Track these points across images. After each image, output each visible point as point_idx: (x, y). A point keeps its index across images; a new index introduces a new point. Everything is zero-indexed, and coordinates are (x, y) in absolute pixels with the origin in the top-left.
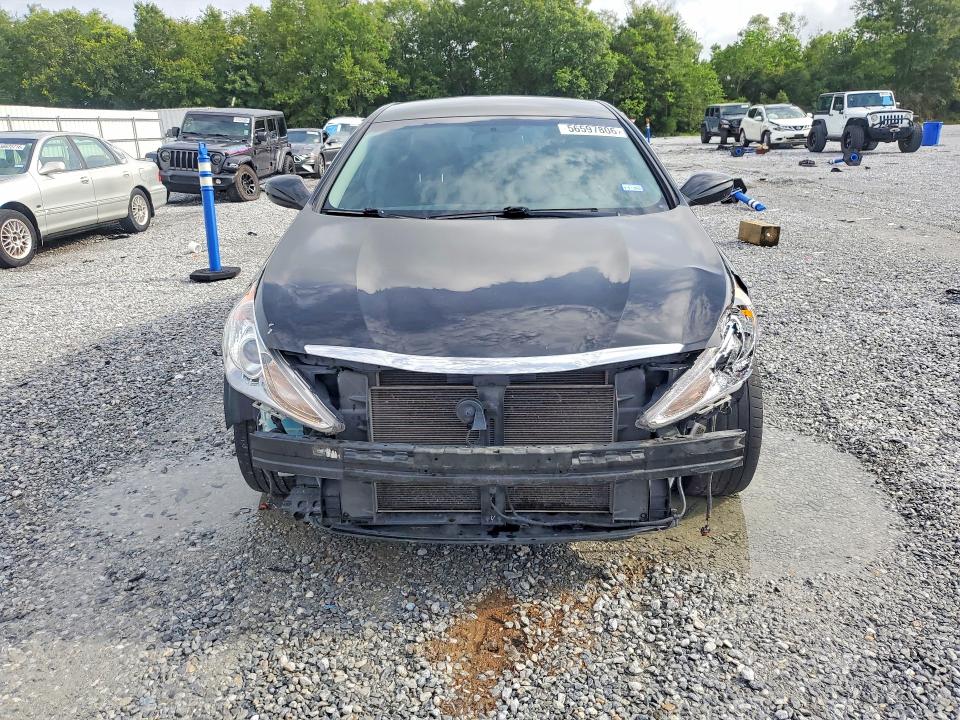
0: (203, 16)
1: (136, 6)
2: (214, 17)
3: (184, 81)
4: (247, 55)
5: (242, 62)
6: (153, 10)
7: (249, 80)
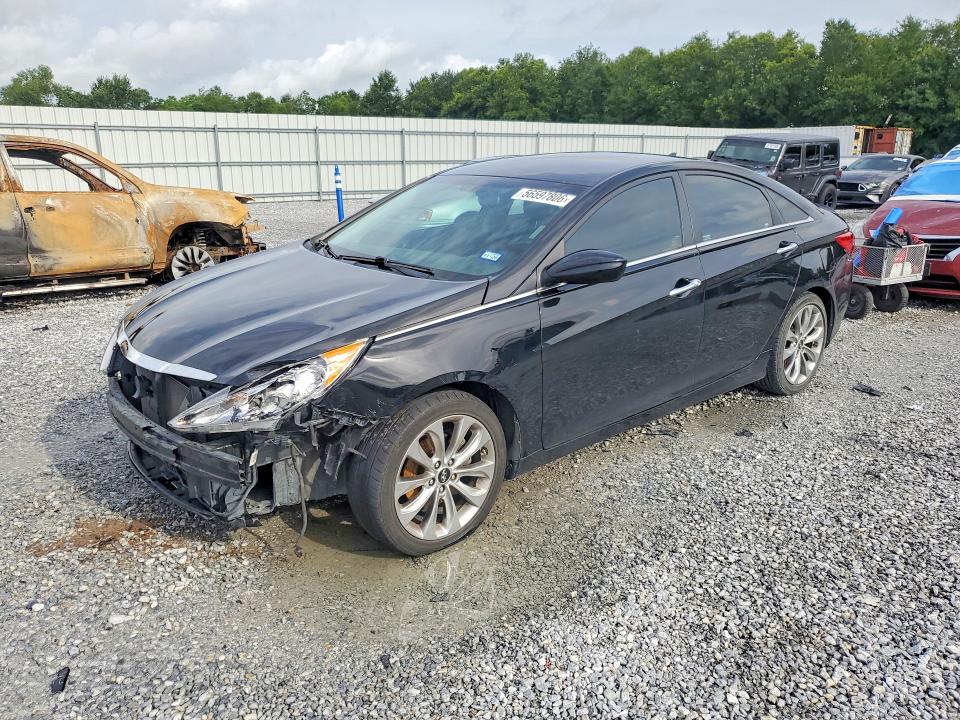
0: (899, 27)
1: (827, 24)
2: (911, 27)
3: (853, 98)
4: (934, 67)
5: (926, 75)
6: (845, 26)
7: (929, 94)
